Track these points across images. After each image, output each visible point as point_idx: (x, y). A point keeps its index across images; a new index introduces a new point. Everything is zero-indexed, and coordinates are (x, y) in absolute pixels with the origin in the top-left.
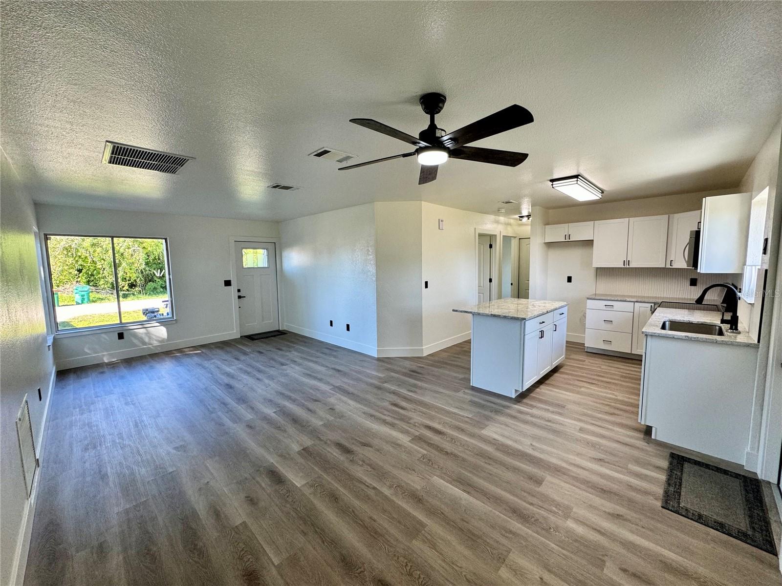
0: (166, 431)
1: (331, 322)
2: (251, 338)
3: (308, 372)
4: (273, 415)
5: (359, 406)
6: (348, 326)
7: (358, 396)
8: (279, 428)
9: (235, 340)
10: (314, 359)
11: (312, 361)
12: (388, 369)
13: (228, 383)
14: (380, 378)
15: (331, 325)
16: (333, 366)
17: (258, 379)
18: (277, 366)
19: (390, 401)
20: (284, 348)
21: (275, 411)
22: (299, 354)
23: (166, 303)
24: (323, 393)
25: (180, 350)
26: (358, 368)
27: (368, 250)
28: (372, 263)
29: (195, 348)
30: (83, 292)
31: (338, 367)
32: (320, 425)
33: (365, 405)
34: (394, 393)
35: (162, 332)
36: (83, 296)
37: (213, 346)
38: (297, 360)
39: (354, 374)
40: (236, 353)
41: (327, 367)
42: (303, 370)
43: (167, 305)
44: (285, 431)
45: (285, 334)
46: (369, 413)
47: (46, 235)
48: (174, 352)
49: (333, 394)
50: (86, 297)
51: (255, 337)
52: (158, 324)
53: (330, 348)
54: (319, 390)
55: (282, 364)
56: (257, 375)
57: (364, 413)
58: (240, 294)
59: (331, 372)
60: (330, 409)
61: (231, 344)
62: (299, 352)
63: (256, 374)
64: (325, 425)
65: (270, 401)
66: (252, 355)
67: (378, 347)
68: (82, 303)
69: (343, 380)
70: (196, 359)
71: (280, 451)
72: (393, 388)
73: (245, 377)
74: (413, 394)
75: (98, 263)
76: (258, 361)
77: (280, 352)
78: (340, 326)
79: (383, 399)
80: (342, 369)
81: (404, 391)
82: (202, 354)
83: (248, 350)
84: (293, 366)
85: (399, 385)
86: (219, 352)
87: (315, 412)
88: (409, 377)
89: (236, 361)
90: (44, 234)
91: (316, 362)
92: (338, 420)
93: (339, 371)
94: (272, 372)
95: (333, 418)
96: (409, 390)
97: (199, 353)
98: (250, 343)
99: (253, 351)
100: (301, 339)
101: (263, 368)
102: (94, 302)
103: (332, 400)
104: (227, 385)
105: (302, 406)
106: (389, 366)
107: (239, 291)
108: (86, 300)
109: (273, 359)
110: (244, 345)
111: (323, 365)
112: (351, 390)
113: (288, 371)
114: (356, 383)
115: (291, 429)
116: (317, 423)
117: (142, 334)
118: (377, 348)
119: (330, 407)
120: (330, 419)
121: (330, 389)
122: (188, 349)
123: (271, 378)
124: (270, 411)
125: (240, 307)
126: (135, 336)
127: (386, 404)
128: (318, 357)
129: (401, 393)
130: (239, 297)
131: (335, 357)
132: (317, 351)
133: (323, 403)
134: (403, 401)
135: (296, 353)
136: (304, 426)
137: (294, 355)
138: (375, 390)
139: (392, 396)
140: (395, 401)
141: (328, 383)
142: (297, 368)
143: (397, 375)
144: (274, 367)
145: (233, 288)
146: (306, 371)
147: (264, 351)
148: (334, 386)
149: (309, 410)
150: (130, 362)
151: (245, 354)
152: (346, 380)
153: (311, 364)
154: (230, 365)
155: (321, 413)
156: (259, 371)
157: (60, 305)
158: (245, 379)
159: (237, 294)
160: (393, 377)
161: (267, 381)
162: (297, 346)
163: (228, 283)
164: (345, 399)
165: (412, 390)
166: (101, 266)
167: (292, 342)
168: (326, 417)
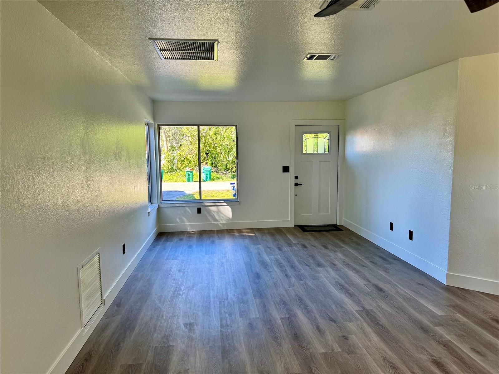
0: (188, 305)
1: (391, 224)
2: (304, 229)
3: (342, 282)
4: (279, 321)
5: (382, 345)
6: (411, 233)
7: (388, 332)
8: (275, 338)
9: (288, 229)
10: (357, 268)
11: (354, 269)
12: (456, 307)
13: (258, 272)
14: (433, 316)
15: (391, 228)
16: (376, 282)
17: (286, 275)
18: (313, 265)
19: (432, 356)
20: (330, 247)
21: (283, 317)
22: (343, 258)
23: (233, 185)
24: (346, 312)
25: (240, 231)
26: (409, 292)
27: (445, 130)
28: (449, 148)
29: (252, 230)
30: (207, 172)
31: (382, 285)
32: (320, 354)
33: (392, 349)
34: (445, 346)
35: (227, 211)
36: (207, 175)
37: (266, 231)
38: (337, 263)
39: (400, 299)
40: (282, 242)
41: (368, 281)
42: (338, 277)
43: (234, 187)
44: (280, 345)
45: (340, 230)
46: (391, 361)
47: (159, 125)
48: (235, 231)
49: (357, 319)
50: (208, 176)
51: (308, 229)
52: (225, 204)
53: (385, 257)
54: (342, 307)
55: (319, 265)
56: (288, 271)
57: (385, 359)
58: (297, 181)
59: (369, 289)
60: (344, 336)
61: (283, 232)
62: (345, 255)
63: (287, 269)
64: (325, 355)
65: (285, 303)
66: (294, 247)
67: (449, 269)
68: (206, 180)
69: (380, 304)
70: (247, 241)
71: (262, 366)
72: (448, 337)
73: (276, 270)
74: (479, 357)
75: (218, 149)
76: (296, 256)
77: (325, 251)
78: (401, 231)
79: (423, 348)
80: (386, 289)
81: (464, 349)
82: (254, 238)
83: (294, 241)
84: (329, 269)
85: (459, 336)
86: (268, 238)
87: (323, 334)
88: (485, 329)
89: (277, 250)
90: (158, 124)
91: (357, 272)
92: (346, 355)
93: (380, 290)
94: (304, 270)
95: (340, 350)
96: (473, 349)
97: (252, 236)
98: (299, 234)
99: (298, 244)
100: (355, 240)
101: (297, 264)
102: (213, 180)
103: (352, 326)
104: (257, 274)
105: (313, 321)
106: (459, 302)
107: (296, 178)
108: (208, 178)
109: (312, 257)
110: (294, 235)
111: (364, 278)
112: (383, 320)
113: (321, 275)
114: (394, 313)
115: (287, 346)
116: (319, 348)
117: (214, 212)
118: (447, 272)
119: (344, 335)
120: (336, 351)
121: (357, 311)
122: (247, 230)
123: (300, 277)
124: (277, 316)
125: (296, 195)
126: (209, 212)
127: (424, 358)
128: (363, 266)
129: (457, 350)
130: (296, 184)
131: (386, 270)
132: (367, 258)
133: (338, 327)
134: (455, 362)
135: (340, 255)
136: (301, 347)
137: (338, 257)
138: (419, 333)
139: (440, 348)
140: (440, 358)
141: (358, 303)
142: (333, 273)
143: (465, 319)
144: (308, 266)
145: (290, 176)
146: (340, 279)
147: (308, 246)
148: (363, 308)
149: (318, 329)
150: (202, 234)
151: (290, 244)
152: (384, 305)
153: (351, 273)
154: (269, 254)
155: (329, 337)
156: (293, 267)
157: (194, 181)
158: (275, 271)
159: (294, 181)
160: (456, 320)
161: (293, 280)
162: (347, 248)
163: (286, 169)
164: (368, 329)
165: (479, 350)
166: (219, 151)
167: (343, 241)
168: (332, 346)
